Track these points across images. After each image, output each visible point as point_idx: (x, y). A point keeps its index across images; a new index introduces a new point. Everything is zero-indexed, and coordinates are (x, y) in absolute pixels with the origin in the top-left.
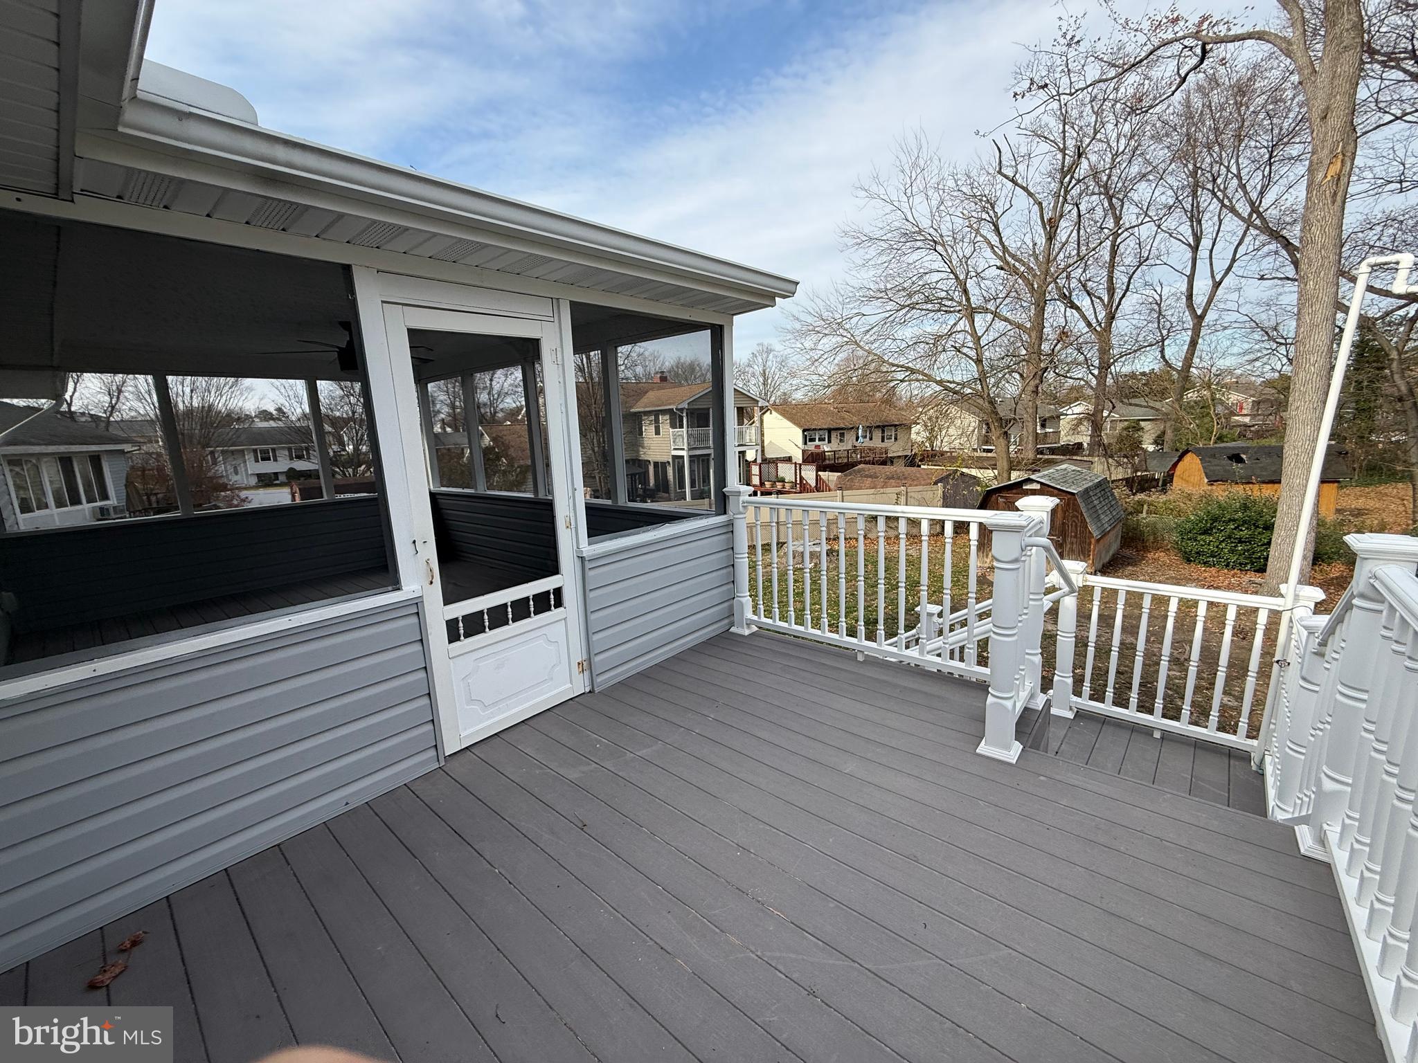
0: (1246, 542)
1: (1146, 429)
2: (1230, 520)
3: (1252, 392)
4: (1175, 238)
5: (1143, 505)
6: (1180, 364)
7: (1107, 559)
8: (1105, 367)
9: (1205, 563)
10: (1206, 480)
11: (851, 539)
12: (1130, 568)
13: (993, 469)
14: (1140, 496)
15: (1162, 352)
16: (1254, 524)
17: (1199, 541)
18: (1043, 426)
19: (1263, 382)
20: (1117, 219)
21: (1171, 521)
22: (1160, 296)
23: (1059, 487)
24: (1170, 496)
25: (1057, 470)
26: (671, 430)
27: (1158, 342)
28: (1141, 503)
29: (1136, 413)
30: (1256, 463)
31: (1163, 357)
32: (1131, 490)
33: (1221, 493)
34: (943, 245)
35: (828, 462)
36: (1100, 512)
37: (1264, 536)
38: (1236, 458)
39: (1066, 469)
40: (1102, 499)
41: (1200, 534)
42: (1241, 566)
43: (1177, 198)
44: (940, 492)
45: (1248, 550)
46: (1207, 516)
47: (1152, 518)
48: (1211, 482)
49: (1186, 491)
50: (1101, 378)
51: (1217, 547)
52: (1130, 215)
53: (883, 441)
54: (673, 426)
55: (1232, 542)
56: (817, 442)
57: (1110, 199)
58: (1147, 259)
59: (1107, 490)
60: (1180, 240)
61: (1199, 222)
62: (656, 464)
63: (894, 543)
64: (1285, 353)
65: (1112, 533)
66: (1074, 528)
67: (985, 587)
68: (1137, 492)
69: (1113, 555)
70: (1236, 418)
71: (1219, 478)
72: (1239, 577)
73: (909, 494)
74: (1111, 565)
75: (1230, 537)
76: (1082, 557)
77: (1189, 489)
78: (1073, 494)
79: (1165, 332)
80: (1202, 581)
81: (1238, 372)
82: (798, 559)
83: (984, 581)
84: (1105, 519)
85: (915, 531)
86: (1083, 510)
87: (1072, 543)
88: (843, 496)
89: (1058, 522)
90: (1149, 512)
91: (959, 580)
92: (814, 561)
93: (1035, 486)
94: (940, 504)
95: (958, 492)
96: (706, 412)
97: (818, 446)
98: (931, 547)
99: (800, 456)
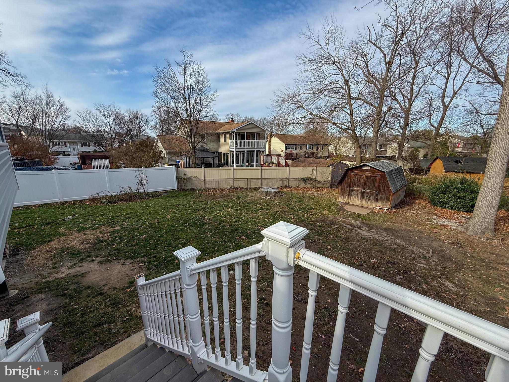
0: (462, 198)
1: (421, 151)
2: (455, 188)
4: (440, 74)
5: (416, 180)
6: (437, 126)
7: (398, 202)
8: (406, 124)
9: (441, 206)
10: (444, 171)
11: (292, 187)
12: (407, 207)
13: (354, 161)
14: (415, 176)
15: (430, 120)
16: (466, 190)
17: (440, 197)
18: (380, 148)
20: (417, 64)
21: (428, 187)
22: (431, 98)
23: (378, 169)
24: (428, 176)
25: (379, 162)
26: (230, 140)
27: (429, 116)
28: (415, 179)
29: (418, 145)
30: (467, 164)
31: (430, 122)
32: (412, 173)
33: (452, 176)
34: (339, 63)
35: (294, 157)
36: (396, 181)
37: (470, 196)
38: (458, 162)
39: (383, 162)
40: (398, 175)
41: (441, 193)
42: (458, 209)
43: (442, 56)
44: (331, 170)
45: (462, 202)
46: (444, 186)
47: (420, 185)
48: (447, 171)
49: (435, 174)
50: (404, 129)
51: (448, 199)
52: (422, 63)
53: (317, 150)
54: (231, 139)
55: (455, 198)
56: (291, 149)
57: (415, 56)
58: (428, 81)
59: (400, 172)
60: (441, 75)
61: (450, 67)
62: (224, 154)
63: (310, 190)
65: (401, 191)
66: (383, 188)
67: (341, 211)
68: (414, 174)
69: (401, 200)
70: (457, 149)
71: (450, 170)
72: (457, 214)
73: (317, 170)
74: (399, 205)
75: (454, 196)
76: (386, 201)
77: (436, 174)
78: (384, 172)
79: (432, 112)
80: (440, 215)
82: (264, 194)
83: (342, 209)
84: (398, 184)
85: (319, 185)
86: (388, 180)
87: (382, 194)
88: (289, 169)
89: (377, 184)
90: (418, 183)
91: (330, 208)
92: (270, 196)
93: (368, 168)
94: (330, 174)
95: (338, 170)
96: (244, 134)
97: (291, 151)
98: (324, 192)
99: (283, 154)
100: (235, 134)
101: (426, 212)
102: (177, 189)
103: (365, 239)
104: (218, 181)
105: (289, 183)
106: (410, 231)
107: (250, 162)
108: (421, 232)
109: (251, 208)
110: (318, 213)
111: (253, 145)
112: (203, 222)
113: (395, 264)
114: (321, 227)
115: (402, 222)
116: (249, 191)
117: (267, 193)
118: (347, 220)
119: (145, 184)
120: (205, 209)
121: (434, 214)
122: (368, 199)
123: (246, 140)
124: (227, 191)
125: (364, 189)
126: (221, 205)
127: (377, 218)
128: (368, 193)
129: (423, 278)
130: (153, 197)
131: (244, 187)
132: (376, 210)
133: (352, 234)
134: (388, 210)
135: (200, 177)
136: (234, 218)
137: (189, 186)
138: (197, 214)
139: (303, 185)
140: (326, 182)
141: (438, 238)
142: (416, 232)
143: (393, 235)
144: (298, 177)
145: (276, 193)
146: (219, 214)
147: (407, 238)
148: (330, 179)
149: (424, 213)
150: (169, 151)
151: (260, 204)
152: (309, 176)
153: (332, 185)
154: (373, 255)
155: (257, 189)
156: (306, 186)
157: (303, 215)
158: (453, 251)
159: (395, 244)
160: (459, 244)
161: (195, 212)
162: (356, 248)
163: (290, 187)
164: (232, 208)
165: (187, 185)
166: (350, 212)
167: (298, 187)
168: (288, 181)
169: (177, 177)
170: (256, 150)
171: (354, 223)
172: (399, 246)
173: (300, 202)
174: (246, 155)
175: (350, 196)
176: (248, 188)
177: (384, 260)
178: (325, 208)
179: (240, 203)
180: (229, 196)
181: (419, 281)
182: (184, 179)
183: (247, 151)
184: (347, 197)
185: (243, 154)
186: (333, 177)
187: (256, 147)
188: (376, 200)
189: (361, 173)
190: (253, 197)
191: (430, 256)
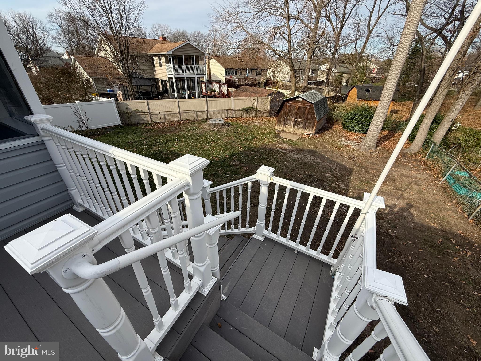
0: (363, 123)
1: (345, 76)
2: (360, 115)
3: (379, 65)
6: (360, 51)
7: (320, 128)
8: (336, 50)
9: (349, 130)
10: (357, 98)
11: (236, 117)
12: (326, 132)
13: (289, 90)
14: (336, 104)
15: (355, 45)
16: (367, 117)
17: (349, 122)
18: (312, 73)
19: (383, 61)
21: (343, 114)
23: (308, 100)
24: (345, 104)
25: (310, 93)
26: (166, 65)
27: (355, 41)
28: (335, 107)
29: (343, 70)
30: (373, 93)
31: (355, 47)
32: (333, 101)
33: (360, 103)
35: (234, 84)
36: (321, 110)
37: (369, 121)
38: (368, 91)
39: (312, 93)
40: (322, 105)
42: (359, 132)
44: (270, 99)
45: (363, 126)
46: (354, 113)
47: (337, 113)
49: (350, 102)
50: (334, 55)
51: (354, 124)
53: (256, 75)
54: (167, 63)
55: (359, 123)
56: (231, 75)
59: (325, 101)
62: (162, 81)
63: (252, 119)
64: (392, 50)
65: (323, 118)
66: (311, 117)
67: (278, 139)
68: (335, 102)
69: (323, 126)
70: (372, 74)
71: (361, 98)
72: (358, 136)
73: (258, 100)
74: (321, 130)
75: (358, 121)
76: (312, 128)
77: (352, 102)
78: (312, 103)
79: (358, 37)
80: (347, 137)
81: (376, 56)
82: (212, 127)
83: (278, 136)
84: (322, 113)
85: (260, 115)
86: (315, 110)
87: (309, 123)
88: (233, 100)
89: (306, 114)
90: (337, 110)
91: (270, 136)
92: (218, 128)
93: (300, 99)
94: (269, 104)
95: (275, 100)
96: (181, 57)
97: (231, 77)
98: (264, 121)
99: (224, 80)
100: (171, 57)
101: (338, 136)
102: (121, 124)
103: (294, 160)
104: (164, 114)
105: (233, 114)
106: (325, 151)
107: (191, 90)
108: (332, 151)
109: (203, 141)
110: (260, 141)
111: (192, 70)
112: (162, 157)
113: (312, 176)
114: (263, 153)
115: (321, 145)
116: (196, 123)
117: (215, 125)
118: (282, 146)
119: (86, 121)
120: (160, 145)
121: (343, 137)
122: (299, 126)
123: (184, 65)
124: (175, 124)
125: (296, 119)
126: (174, 139)
127: (304, 143)
128: (299, 122)
129: (328, 183)
130: (99, 135)
131: (191, 119)
132: (304, 136)
133: (286, 157)
134: (313, 135)
135: (143, 111)
136: (191, 151)
137: (134, 121)
138: (153, 149)
139: (246, 115)
140: (265, 111)
141: (342, 155)
142: (329, 151)
143: (314, 155)
144: (241, 107)
145: (223, 124)
146: (175, 149)
147: (323, 157)
148: (269, 109)
149: (337, 136)
150: (96, 77)
151: (210, 136)
152: (251, 106)
153: (271, 114)
154: (299, 171)
155: (204, 121)
156: (248, 116)
157: (248, 144)
158: (349, 164)
159: (314, 162)
160: (353, 158)
161: (151, 148)
162: (288, 167)
163: (234, 117)
164: (185, 142)
165: (131, 120)
166: (285, 139)
167: (241, 117)
168: (232, 111)
169: (118, 111)
170: (196, 76)
171: (287, 148)
172: (316, 163)
173: (244, 132)
174: (186, 82)
175: (285, 124)
176: (195, 120)
177: (306, 174)
178: (265, 136)
179: (191, 136)
180: (178, 129)
181: (325, 185)
182: (128, 114)
183: (187, 78)
184: (282, 125)
185: (183, 81)
186: (271, 106)
187: (196, 73)
188: (305, 127)
189: (295, 104)
190: (202, 130)
191: (334, 168)
